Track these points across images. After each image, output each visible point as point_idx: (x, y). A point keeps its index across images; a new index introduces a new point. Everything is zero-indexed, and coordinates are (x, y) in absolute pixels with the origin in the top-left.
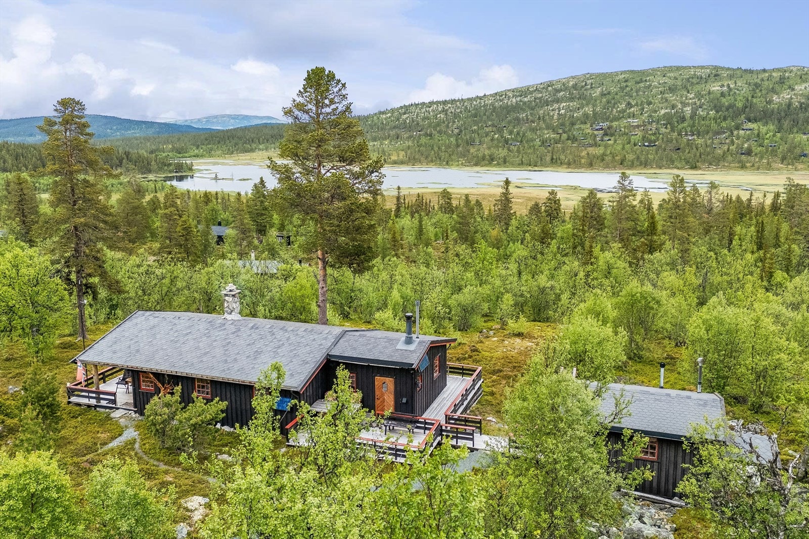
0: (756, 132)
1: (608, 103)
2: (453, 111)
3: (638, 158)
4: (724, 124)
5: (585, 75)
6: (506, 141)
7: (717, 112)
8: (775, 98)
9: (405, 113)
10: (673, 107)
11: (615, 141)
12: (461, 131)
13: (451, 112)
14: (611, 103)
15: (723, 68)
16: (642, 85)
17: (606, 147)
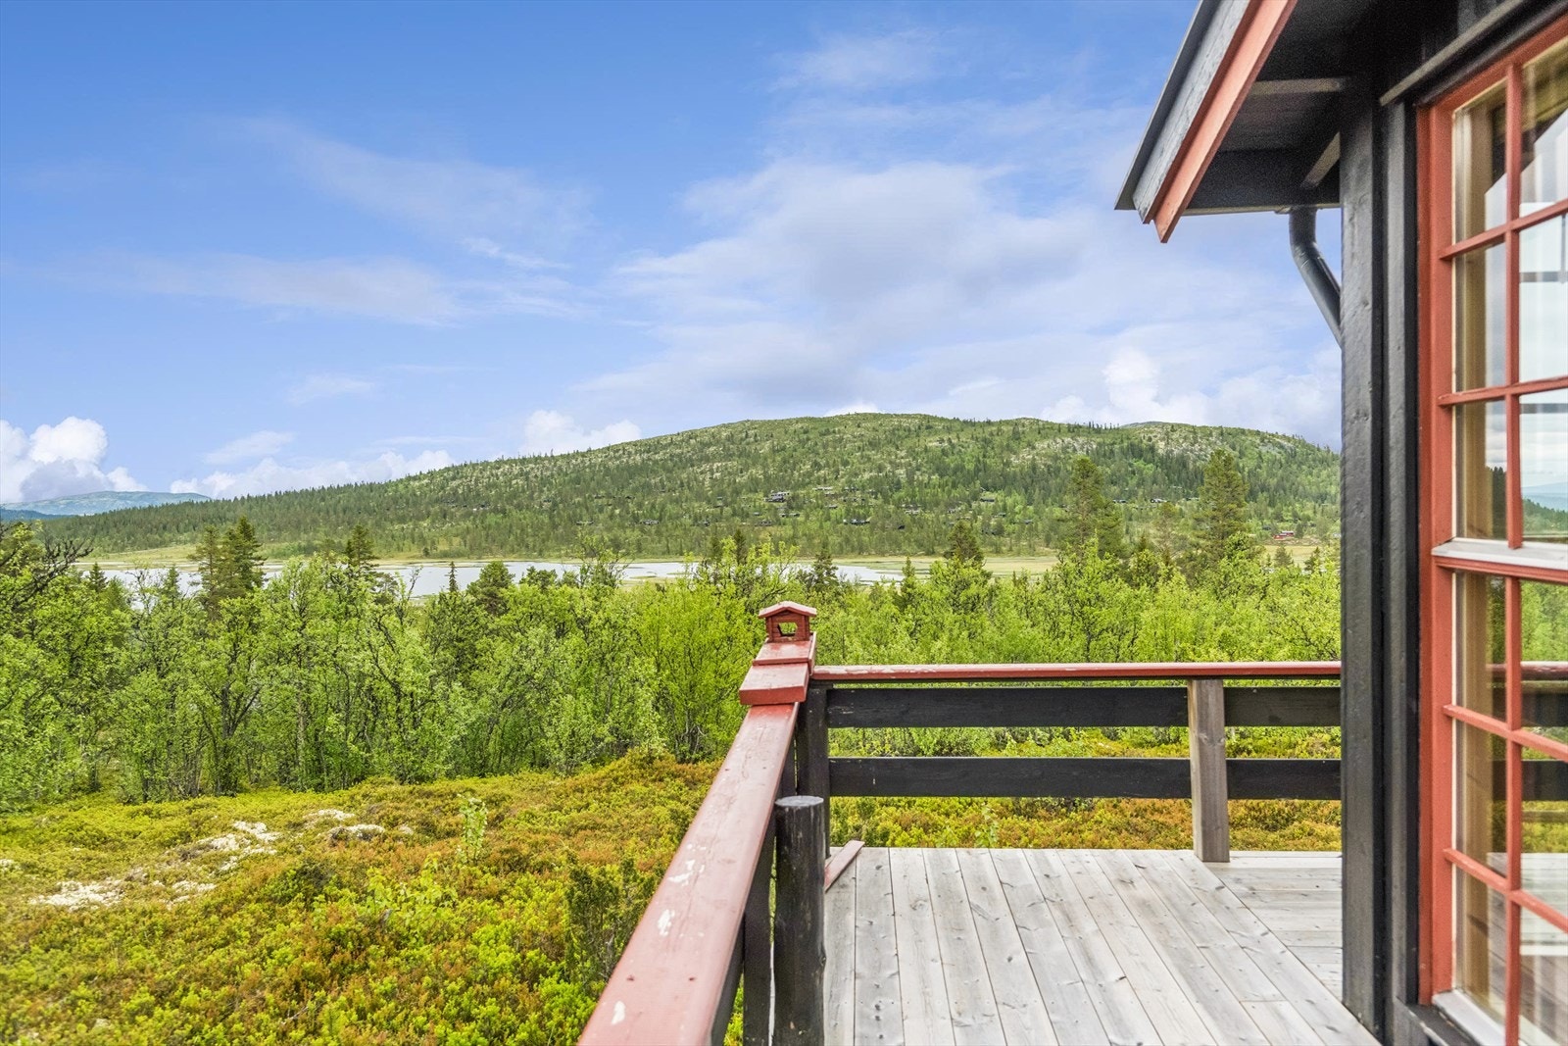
0: (1001, 504)
1: (785, 462)
2: (539, 473)
3: (847, 541)
4: (955, 493)
5: (743, 423)
6: (636, 519)
7: (941, 476)
8: (1013, 458)
9: (454, 479)
10: (880, 469)
11: (807, 517)
12: (555, 505)
13: (536, 476)
14: (789, 463)
15: (935, 418)
16: (830, 437)
17: (794, 525)
